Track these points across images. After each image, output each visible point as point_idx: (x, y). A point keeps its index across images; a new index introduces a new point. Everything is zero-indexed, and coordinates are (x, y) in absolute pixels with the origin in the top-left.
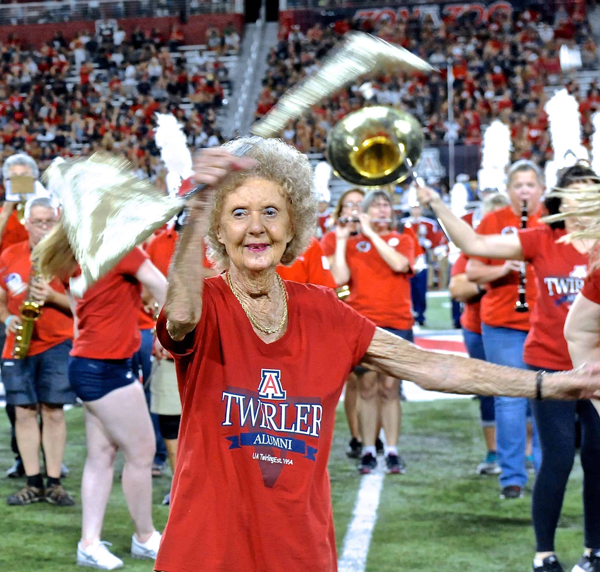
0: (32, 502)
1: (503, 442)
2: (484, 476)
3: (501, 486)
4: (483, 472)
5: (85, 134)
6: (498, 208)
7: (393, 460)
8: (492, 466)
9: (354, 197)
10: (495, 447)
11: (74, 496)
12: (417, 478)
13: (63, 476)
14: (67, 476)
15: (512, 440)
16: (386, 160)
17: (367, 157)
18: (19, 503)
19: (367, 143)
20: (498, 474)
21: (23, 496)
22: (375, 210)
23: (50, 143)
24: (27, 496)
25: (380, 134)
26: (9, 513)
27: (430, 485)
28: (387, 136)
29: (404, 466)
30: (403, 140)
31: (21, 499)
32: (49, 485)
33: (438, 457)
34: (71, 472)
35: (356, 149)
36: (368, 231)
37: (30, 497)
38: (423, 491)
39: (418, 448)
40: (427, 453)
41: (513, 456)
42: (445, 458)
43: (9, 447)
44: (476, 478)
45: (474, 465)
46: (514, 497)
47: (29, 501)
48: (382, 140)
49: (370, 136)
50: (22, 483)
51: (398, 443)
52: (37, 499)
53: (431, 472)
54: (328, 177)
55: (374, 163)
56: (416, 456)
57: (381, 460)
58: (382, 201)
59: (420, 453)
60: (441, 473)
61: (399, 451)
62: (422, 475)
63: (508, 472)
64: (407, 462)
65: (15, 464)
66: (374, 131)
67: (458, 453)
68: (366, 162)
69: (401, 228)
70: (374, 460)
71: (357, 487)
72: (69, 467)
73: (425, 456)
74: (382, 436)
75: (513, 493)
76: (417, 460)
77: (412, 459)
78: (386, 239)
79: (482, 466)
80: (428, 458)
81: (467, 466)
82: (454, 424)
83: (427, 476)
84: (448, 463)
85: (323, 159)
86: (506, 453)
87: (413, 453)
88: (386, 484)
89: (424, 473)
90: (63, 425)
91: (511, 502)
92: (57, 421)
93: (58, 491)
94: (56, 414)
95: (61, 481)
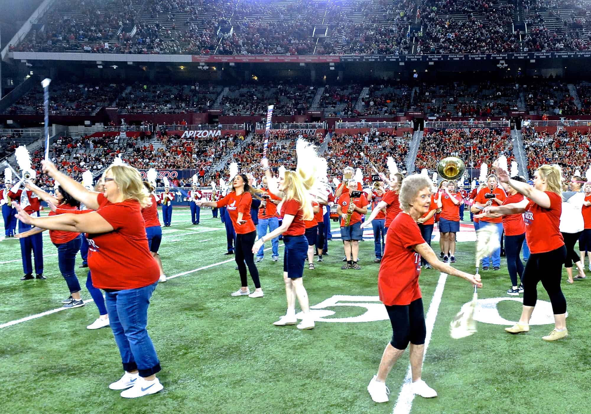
0: (348, 269)
6: (485, 187)
7: (452, 259)
9: (445, 182)
11: (361, 267)
13: (357, 261)
16: (453, 172)
17: (448, 171)
18: (345, 269)
19: (449, 167)
22: (450, 187)
25: (452, 165)
29: (456, 260)
30: (459, 167)
31: (346, 267)
32: (353, 264)
35: (445, 168)
36: (448, 193)
37: (348, 267)
39: (460, 255)
50: (346, 263)
51: (454, 254)
52: (350, 268)
55: (450, 173)
56: (459, 258)
57: (449, 259)
58: (452, 184)
60: (466, 263)
61: (454, 256)
69: (457, 192)
70: (447, 258)
74: (450, 252)
75: (486, 269)
78: (453, 195)
80: (463, 258)
82: (470, 249)
84: (468, 260)
85: (436, 172)
90: (358, 246)
91: (485, 271)
92: (356, 245)
93: (356, 265)
94: (356, 243)
95: (357, 263)
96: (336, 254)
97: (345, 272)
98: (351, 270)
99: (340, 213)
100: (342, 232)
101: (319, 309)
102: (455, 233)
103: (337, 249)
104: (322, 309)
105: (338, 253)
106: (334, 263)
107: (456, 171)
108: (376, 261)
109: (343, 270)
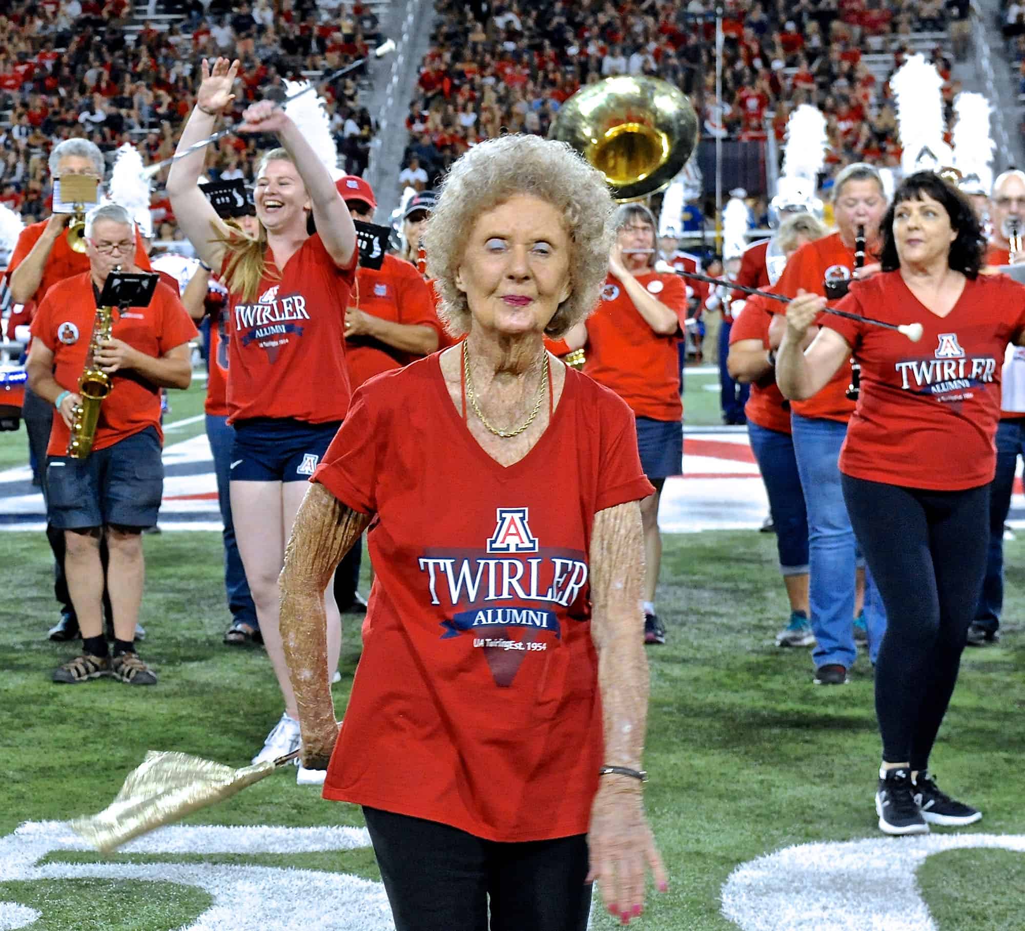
0: (91, 679)
1: (820, 597)
2: (786, 649)
3: (815, 665)
4: (785, 643)
8: (798, 635)
10: (806, 606)
11: (156, 671)
12: (683, 652)
13: (137, 639)
14: (143, 638)
15: (835, 594)
16: (641, 158)
17: (611, 154)
18: (71, 681)
19: (612, 133)
20: (809, 647)
21: (77, 669)
22: (627, 237)
24: (82, 670)
25: (630, 120)
26: (55, 695)
27: (705, 662)
28: (641, 121)
29: (664, 632)
30: (666, 127)
31: (74, 673)
32: (117, 654)
33: (713, 619)
34: (147, 635)
35: (595, 141)
36: (618, 268)
37: (88, 672)
38: (696, 672)
39: (682, 605)
40: (697, 613)
41: (834, 619)
42: (725, 620)
43: (53, 594)
44: (775, 653)
45: (770, 633)
46: (834, 683)
47: (85, 678)
48: (634, 127)
49: (616, 122)
50: (76, 650)
51: (654, 598)
52: (98, 674)
53: (705, 642)
55: (622, 163)
56: (680, 618)
58: (639, 224)
59: (686, 613)
60: (721, 644)
61: (656, 610)
62: (692, 647)
63: (827, 644)
64: (667, 628)
65: (62, 619)
66: (621, 113)
67: (745, 614)
68: (611, 163)
72: (144, 625)
73: (693, 618)
75: (835, 677)
76: (683, 624)
77: (674, 622)
78: (645, 282)
79: (782, 635)
80: (699, 622)
81: (760, 634)
82: (735, 569)
83: (698, 649)
84: (730, 629)
86: (824, 615)
87: (677, 612)
89: (695, 644)
90: (140, 560)
91: (831, 691)
92: (132, 555)
93: (132, 663)
94: (130, 543)
95: (135, 647)
96: (18, 601)
97: (69, 695)
98: (101, 685)
99: (46, 388)
103: (19, 575)
105: (32, 599)
106: (13, 650)
107: (652, 150)
108: (232, 637)
109: (63, 688)
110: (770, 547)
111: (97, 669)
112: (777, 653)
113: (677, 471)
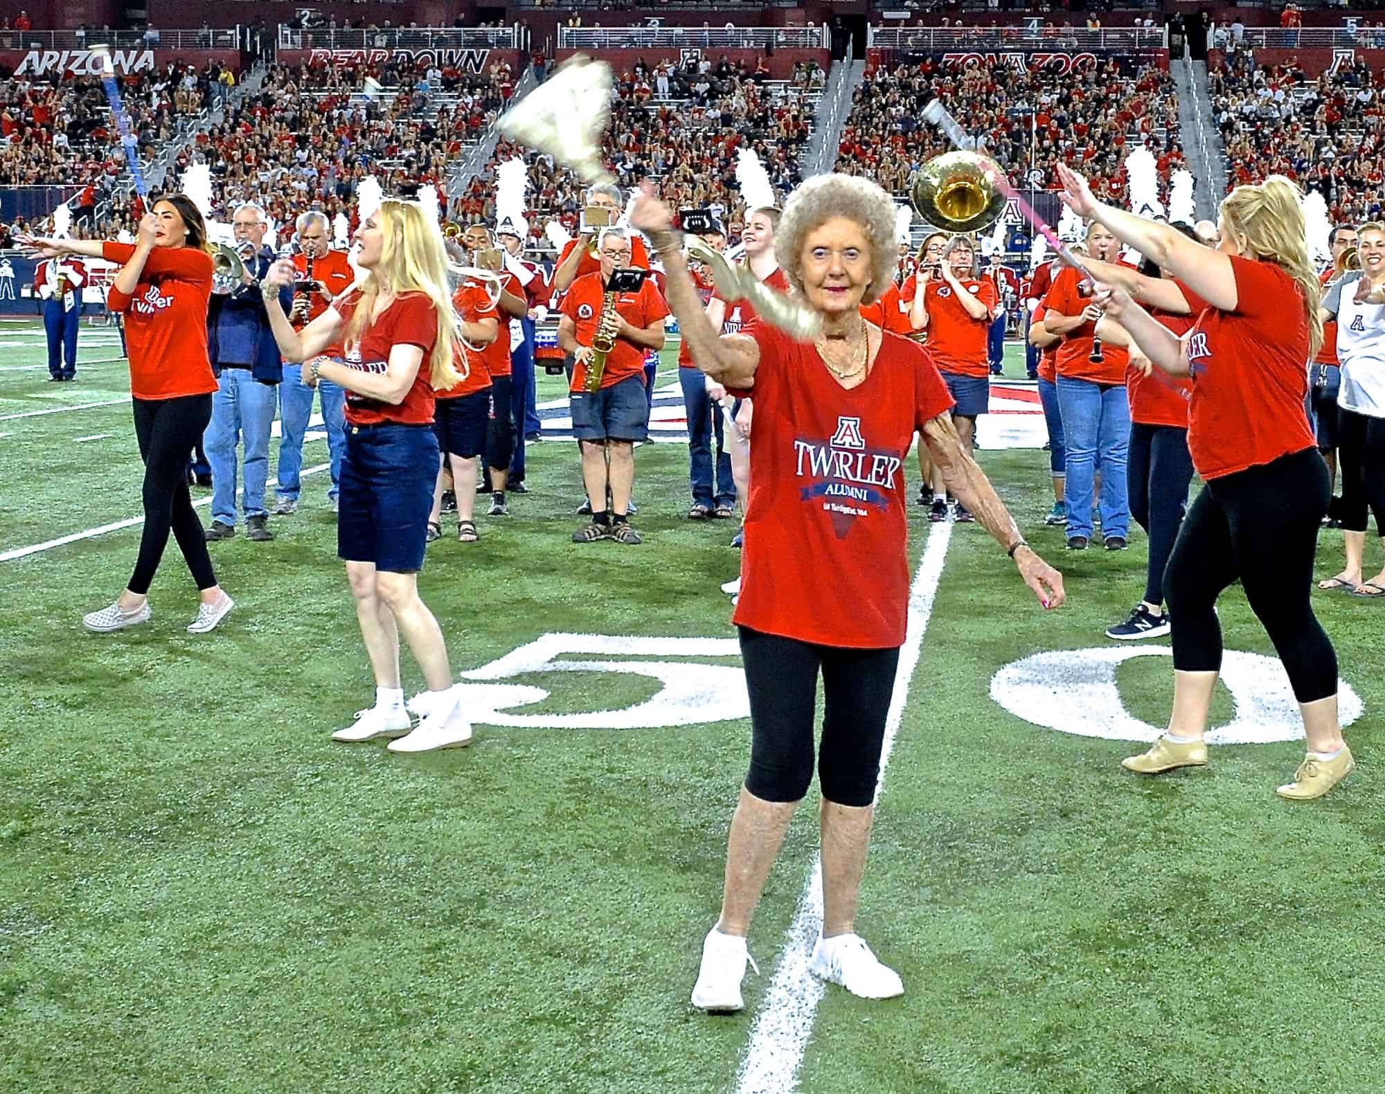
0: (597, 540)
1: (1071, 493)
3: (1068, 538)
4: (1050, 523)
5: (665, 165)
7: (961, 510)
8: (1059, 518)
9: (938, 240)
11: (641, 535)
13: (628, 514)
15: (1081, 491)
16: (969, 205)
17: (950, 200)
18: (584, 540)
19: (953, 186)
21: (589, 533)
22: (956, 256)
23: (630, 171)
24: (592, 534)
25: (966, 179)
28: (971, 181)
30: (987, 187)
31: (587, 536)
32: (615, 524)
35: (940, 191)
36: (949, 277)
37: (596, 535)
46: (1079, 549)
47: (594, 539)
48: (966, 184)
49: (956, 180)
50: (589, 519)
52: (602, 537)
54: (910, 219)
55: (958, 207)
58: (963, 248)
63: (1074, 524)
66: (959, 174)
67: (1028, 503)
68: (950, 205)
69: (982, 276)
70: (945, 507)
71: (927, 534)
72: (635, 505)
75: (1079, 545)
78: (966, 286)
79: (1049, 517)
81: (1036, 516)
82: (1025, 474)
85: (906, 202)
86: (1073, 504)
88: (955, 532)
90: (631, 462)
91: (1076, 553)
92: (624, 457)
93: (624, 529)
94: (624, 448)
95: (628, 519)
96: (553, 488)
98: (605, 544)
99: (570, 345)
100: (574, 410)
101: (492, 682)
102: (972, 419)
103: (558, 469)
104: (503, 681)
105: (563, 486)
106: (549, 520)
107: (977, 201)
108: (693, 514)
109: (577, 546)
110: (1047, 460)
111: (602, 533)
112: (1044, 529)
113: (985, 410)
